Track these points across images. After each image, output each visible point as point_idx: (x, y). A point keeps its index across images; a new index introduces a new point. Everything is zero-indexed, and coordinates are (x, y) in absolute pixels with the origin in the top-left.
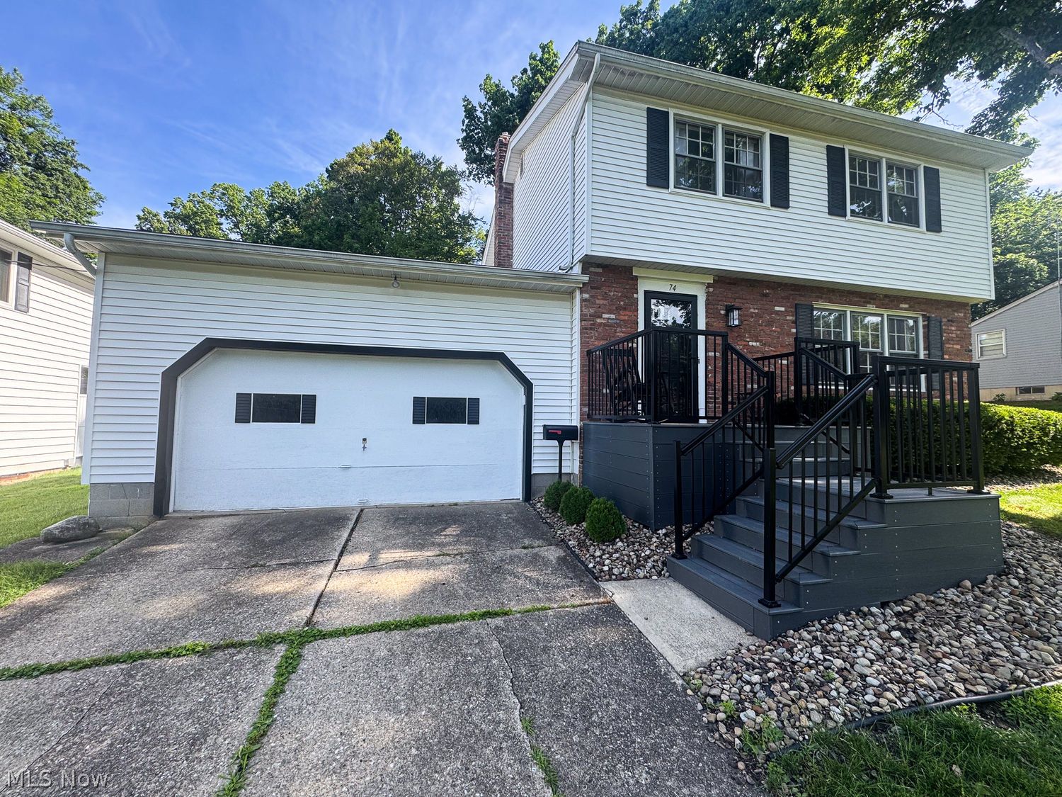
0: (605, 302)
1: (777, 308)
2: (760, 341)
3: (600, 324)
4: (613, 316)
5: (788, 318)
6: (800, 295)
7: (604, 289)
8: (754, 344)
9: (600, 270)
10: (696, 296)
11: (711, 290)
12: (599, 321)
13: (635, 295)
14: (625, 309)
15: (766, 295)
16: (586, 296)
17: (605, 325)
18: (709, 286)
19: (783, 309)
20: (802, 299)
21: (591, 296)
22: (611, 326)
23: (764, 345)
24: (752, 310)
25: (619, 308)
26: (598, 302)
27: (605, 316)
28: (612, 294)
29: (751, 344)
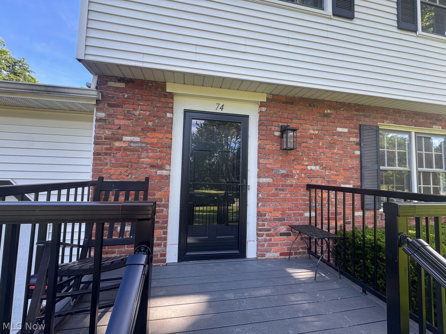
0: (127, 122)
1: (339, 130)
2: (321, 165)
3: (119, 149)
4: (137, 139)
5: (352, 139)
6: (365, 116)
7: (127, 108)
8: (313, 168)
9: (122, 85)
10: (247, 117)
11: (264, 109)
12: (117, 144)
13: (169, 115)
14: (154, 130)
15: (327, 116)
16: (102, 115)
17: (125, 149)
18: (262, 104)
19: (346, 130)
20: (367, 119)
21: (109, 115)
22: (135, 150)
23: (325, 168)
24: (312, 132)
25: (146, 130)
26: (117, 122)
27: (125, 138)
28: (137, 113)
29: (309, 168)
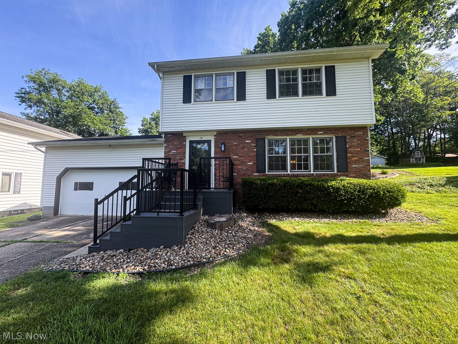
0: (172, 147)
1: (247, 141)
2: (238, 156)
3: (171, 155)
4: (175, 151)
5: (252, 145)
6: (259, 135)
7: (173, 142)
8: (235, 157)
9: (171, 136)
10: (211, 140)
11: (216, 137)
12: (170, 153)
13: (184, 143)
14: (180, 148)
15: (241, 136)
16: (166, 145)
19: (250, 141)
20: (260, 136)
22: (175, 155)
23: (240, 157)
24: (234, 143)
25: (178, 148)
26: (170, 147)
27: (172, 151)
28: (175, 143)
29: (233, 157)
